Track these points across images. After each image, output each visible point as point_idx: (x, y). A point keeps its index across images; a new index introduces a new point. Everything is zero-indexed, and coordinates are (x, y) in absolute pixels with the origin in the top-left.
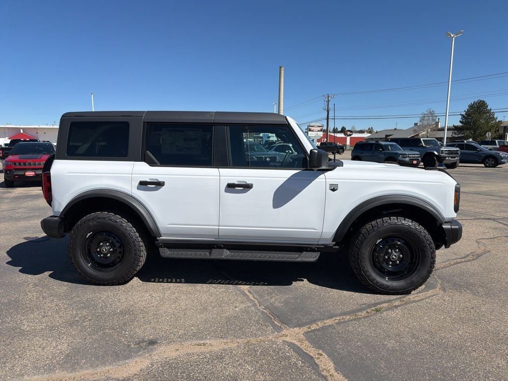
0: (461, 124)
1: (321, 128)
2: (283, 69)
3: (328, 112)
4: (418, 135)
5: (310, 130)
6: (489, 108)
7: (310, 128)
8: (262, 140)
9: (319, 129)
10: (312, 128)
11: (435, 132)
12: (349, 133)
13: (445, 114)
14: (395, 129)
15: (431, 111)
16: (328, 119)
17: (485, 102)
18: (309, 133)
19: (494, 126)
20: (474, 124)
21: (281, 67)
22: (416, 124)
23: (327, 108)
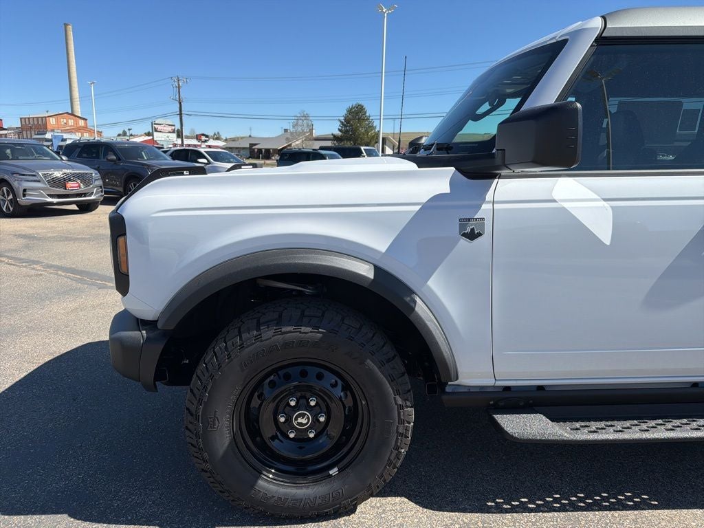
0: (340, 133)
1: (173, 127)
2: (70, 28)
3: (180, 103)
4: (290, 145)
5: (156, 131)
6: (367, 114)
7: (156, 126)
8: (52, 145)
9: (170, 129)
10: (159, 128)
11: (311, 142)
12: (203, 138)
13: (379, 117)
14: (250, 136)
15: (305, 113)
16: (181, 114)
17: (363, 106)
18: (155, 134)
19: (374, 136)
20: (354, 134)
21: (66, 25)
22: (286, 131)
23: (177, 96)
